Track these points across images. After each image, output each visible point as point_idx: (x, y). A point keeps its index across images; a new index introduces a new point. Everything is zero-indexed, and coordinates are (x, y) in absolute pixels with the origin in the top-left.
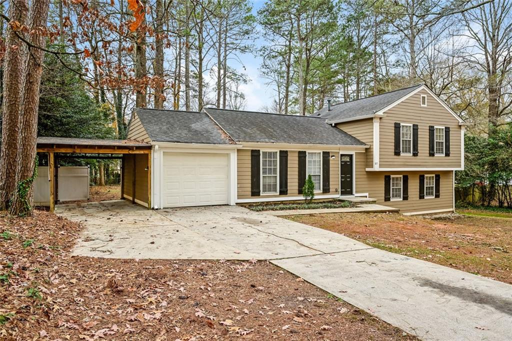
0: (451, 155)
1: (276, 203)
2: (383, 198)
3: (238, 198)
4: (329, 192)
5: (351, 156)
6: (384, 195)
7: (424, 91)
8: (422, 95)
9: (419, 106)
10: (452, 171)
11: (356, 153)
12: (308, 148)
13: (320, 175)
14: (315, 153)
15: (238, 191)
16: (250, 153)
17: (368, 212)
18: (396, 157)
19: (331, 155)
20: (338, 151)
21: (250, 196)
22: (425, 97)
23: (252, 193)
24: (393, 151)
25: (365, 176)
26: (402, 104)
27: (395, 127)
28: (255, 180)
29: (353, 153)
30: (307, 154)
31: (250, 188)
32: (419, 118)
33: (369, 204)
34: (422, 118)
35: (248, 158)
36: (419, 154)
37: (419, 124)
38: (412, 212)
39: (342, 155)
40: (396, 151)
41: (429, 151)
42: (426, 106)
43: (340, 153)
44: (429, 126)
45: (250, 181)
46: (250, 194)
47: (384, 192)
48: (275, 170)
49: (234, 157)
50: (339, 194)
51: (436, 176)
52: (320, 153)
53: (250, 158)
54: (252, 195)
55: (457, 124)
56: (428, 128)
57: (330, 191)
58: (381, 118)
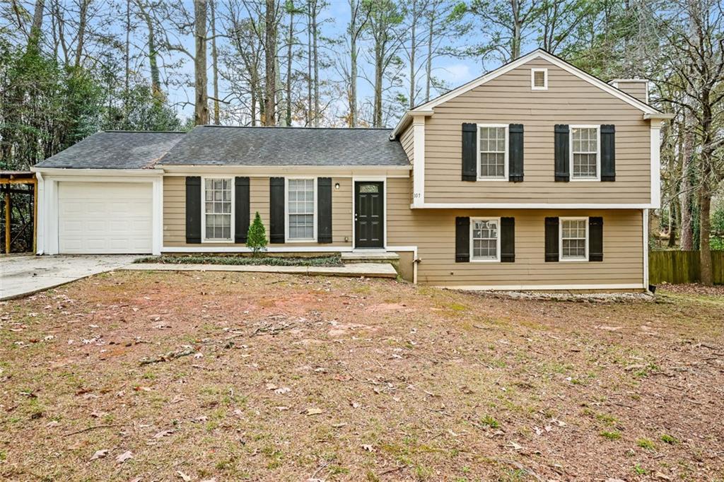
0: (617, 179)
1: (228, 255)
2: (453, 256)
3: (164, 246)
4: (331, 242)
5: (380, 184)
6: (454, 251)
7: (538, 62)
8: (534, 70)
9: (527, 89)
10: (641, 211)
11: (387, 178)
12: (289, 172)
13: (312, 215)
14: (303, 180)
15: (164, 236)
16: (185, 181)
17: (357, 276)
18: (466, 183)
19: (334, 183)
20: (350, 176)
21: (185, 243)
22: (543, 73)
23: (187, 239)
24: (460, 173)
25: (410, 218)
26: (482, 89)
27: (463, 131)
28: (191, 220)
29: (383, 178)
30: (286, 182)
31: (185, 232)
32: (528, 112)
33: (382, 263)
34: (533, 112)
35: (181, 189)
36: (525, 178)
37: (524, 123)
38: (524, 284)
39: (358, 184)
40: (466, 173)
41: (555, 171)
42: (545, 88)
43: (354, 180)
44: (556, 126)
45: (184, 222)
46: (185, 240)
47: (454, 246)
48: (227, 205)
49: (158, 187)
50: (352, 246)
51: (591, 220)
52: (313, 180)
53: (184, 188)
54: (187, 242)
55: (639, 118)
56: (553, 129)
57: (333, 240)
58: (428, 118)
